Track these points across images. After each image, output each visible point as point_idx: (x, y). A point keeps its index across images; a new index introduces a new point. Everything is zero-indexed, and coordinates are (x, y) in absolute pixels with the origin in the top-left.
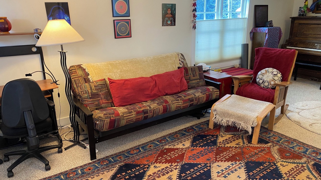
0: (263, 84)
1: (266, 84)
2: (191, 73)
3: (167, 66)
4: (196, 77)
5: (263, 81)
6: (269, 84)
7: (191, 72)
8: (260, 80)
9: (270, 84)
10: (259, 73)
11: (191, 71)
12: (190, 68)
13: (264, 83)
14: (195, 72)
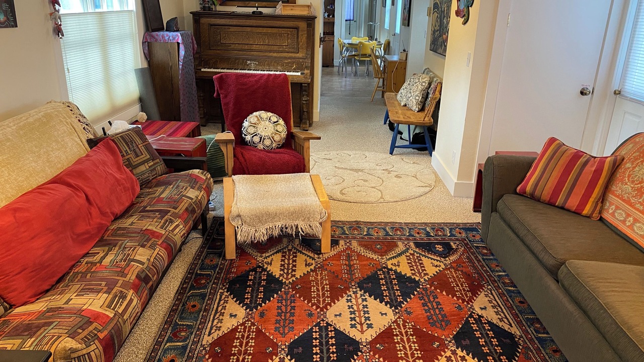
0: (261, 143)
1: (267, 142)
2: (128, 150)
3: (62, 141)
4: (142, 157)
5: (261, 138)
6: (272, 141)
7: (126, 146)
8: (253, 137)
9: (275, 141)
10: (246, 124)
11: (124, 144)
12: (119, 138)
13: (263, 142)
14: (134, 145)
